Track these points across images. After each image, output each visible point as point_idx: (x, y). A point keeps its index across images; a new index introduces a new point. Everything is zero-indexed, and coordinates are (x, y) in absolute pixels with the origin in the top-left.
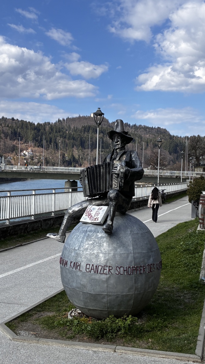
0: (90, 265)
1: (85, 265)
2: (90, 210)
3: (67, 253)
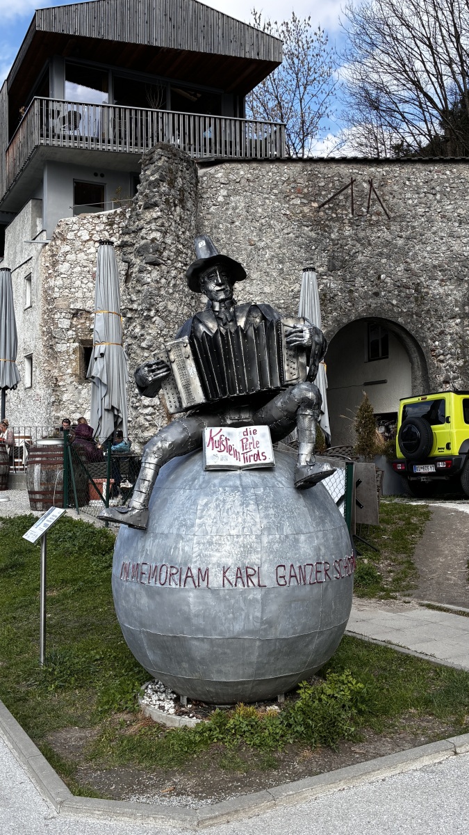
0: (284, 566)
1: (273, 570)
2: (223, 438)
3: (197, 549)
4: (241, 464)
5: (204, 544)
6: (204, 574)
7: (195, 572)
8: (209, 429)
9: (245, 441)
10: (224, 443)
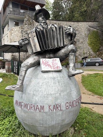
0: (68, 103)
2: (47, 62)
3: (40, 99)
4: (53, 70)
5: (42, 97)
6: (42, 108)
7: (39, 107)
8: (42, 59)
9: (53, 63)
10: (47, 63)
